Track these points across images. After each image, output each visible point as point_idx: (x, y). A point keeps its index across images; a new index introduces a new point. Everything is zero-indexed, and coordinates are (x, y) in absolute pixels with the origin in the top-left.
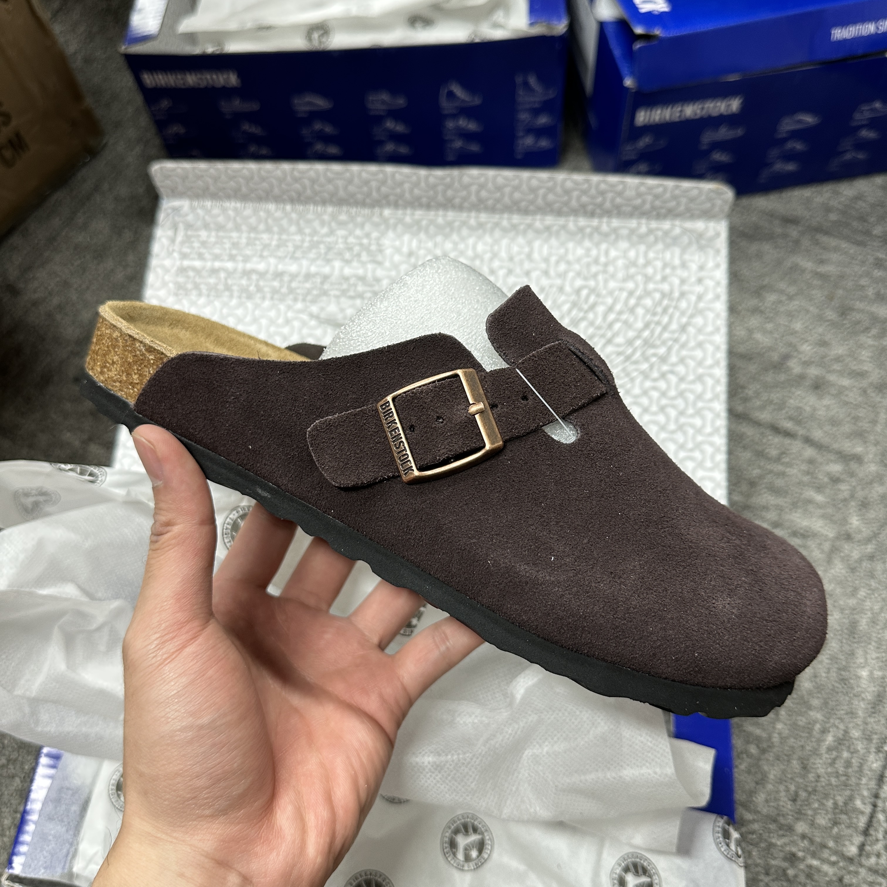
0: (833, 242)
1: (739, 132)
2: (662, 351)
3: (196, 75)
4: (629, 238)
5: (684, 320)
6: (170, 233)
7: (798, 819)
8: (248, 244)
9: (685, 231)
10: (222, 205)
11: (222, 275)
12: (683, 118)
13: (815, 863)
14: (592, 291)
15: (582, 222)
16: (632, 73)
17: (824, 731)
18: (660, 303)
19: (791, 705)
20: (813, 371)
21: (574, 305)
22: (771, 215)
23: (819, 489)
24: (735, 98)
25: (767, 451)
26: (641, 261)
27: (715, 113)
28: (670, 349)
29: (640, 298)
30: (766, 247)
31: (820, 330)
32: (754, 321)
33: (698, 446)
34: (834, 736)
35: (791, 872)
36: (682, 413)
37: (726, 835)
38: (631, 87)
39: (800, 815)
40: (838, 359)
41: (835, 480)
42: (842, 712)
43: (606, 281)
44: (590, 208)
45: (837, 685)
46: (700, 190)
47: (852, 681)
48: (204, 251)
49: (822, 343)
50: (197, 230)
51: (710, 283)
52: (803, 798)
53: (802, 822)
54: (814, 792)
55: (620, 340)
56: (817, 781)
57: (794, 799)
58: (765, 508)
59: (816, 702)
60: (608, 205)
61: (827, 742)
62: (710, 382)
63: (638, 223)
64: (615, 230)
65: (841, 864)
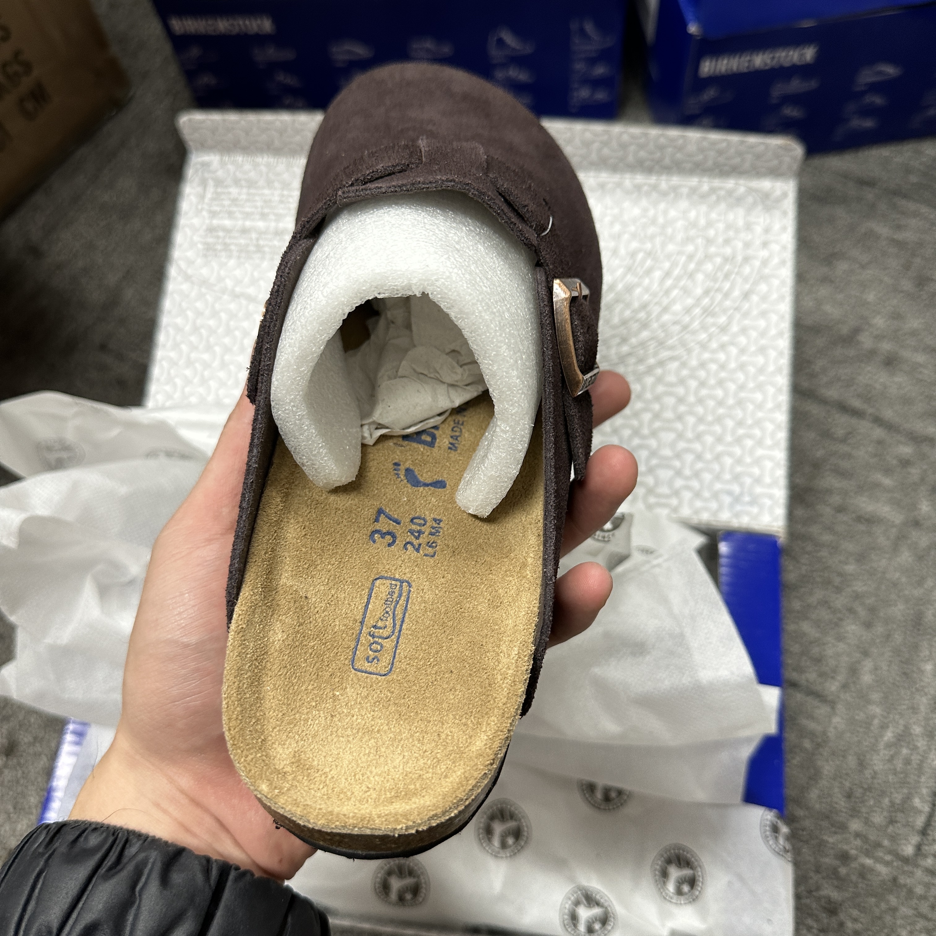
0: (912, 206)
1: (813, 84)
2: (722, 320)
3: (228, 20)
4: (689, 196)
5: (747, 287)
6: (200, 189)
7: (852, 816)
8: (281, 202)
9: (750, 190)
10: (253, 161)
11: (254, 235)
13: (868, 862)
14: (649, 254)
15: (640, 178)
16: (698, 19)
17: (884, 727)
18: (720, 268)
19: (849, 698)
20: (886, 346)
21: (629, 269)
22: (846, 176)
23: (888, 471)
24: (809, 46)
25: (832, 430)
26: (702, 222)
27: (787, 63)
28: (730, 319)
29: (700, 263)
30: (840, 212)
31: (895, 301)
32: (824, 291)
33: (758, 423)
34: (893, 732)
35: (843, 871)
36: (742, 387)
37: (775, 829)
38: (695, 33)
39: (854, 813)
40: (914, 333)
41: (905, 463)
42: (904, 707)
43: (663, 245)
44: (647, 163)
45: (898, 679)
46: (767, 146)
47: (915, 675)
48: (234, 209)
49: (897, 316)
50: (227, 187)
51: (775, 247)
52: (858, 795)
53: (856, 820)
54: (869, 789)
55: (677, 307)
56: (873, 778)
57: (849, 796)
58: (829, 491)
59: (875, 696)
60: (667, 161)
61: (886, 738)
62: (773, 354)
63: (700, 182)
64: (675, 189)
65: (895, 864)
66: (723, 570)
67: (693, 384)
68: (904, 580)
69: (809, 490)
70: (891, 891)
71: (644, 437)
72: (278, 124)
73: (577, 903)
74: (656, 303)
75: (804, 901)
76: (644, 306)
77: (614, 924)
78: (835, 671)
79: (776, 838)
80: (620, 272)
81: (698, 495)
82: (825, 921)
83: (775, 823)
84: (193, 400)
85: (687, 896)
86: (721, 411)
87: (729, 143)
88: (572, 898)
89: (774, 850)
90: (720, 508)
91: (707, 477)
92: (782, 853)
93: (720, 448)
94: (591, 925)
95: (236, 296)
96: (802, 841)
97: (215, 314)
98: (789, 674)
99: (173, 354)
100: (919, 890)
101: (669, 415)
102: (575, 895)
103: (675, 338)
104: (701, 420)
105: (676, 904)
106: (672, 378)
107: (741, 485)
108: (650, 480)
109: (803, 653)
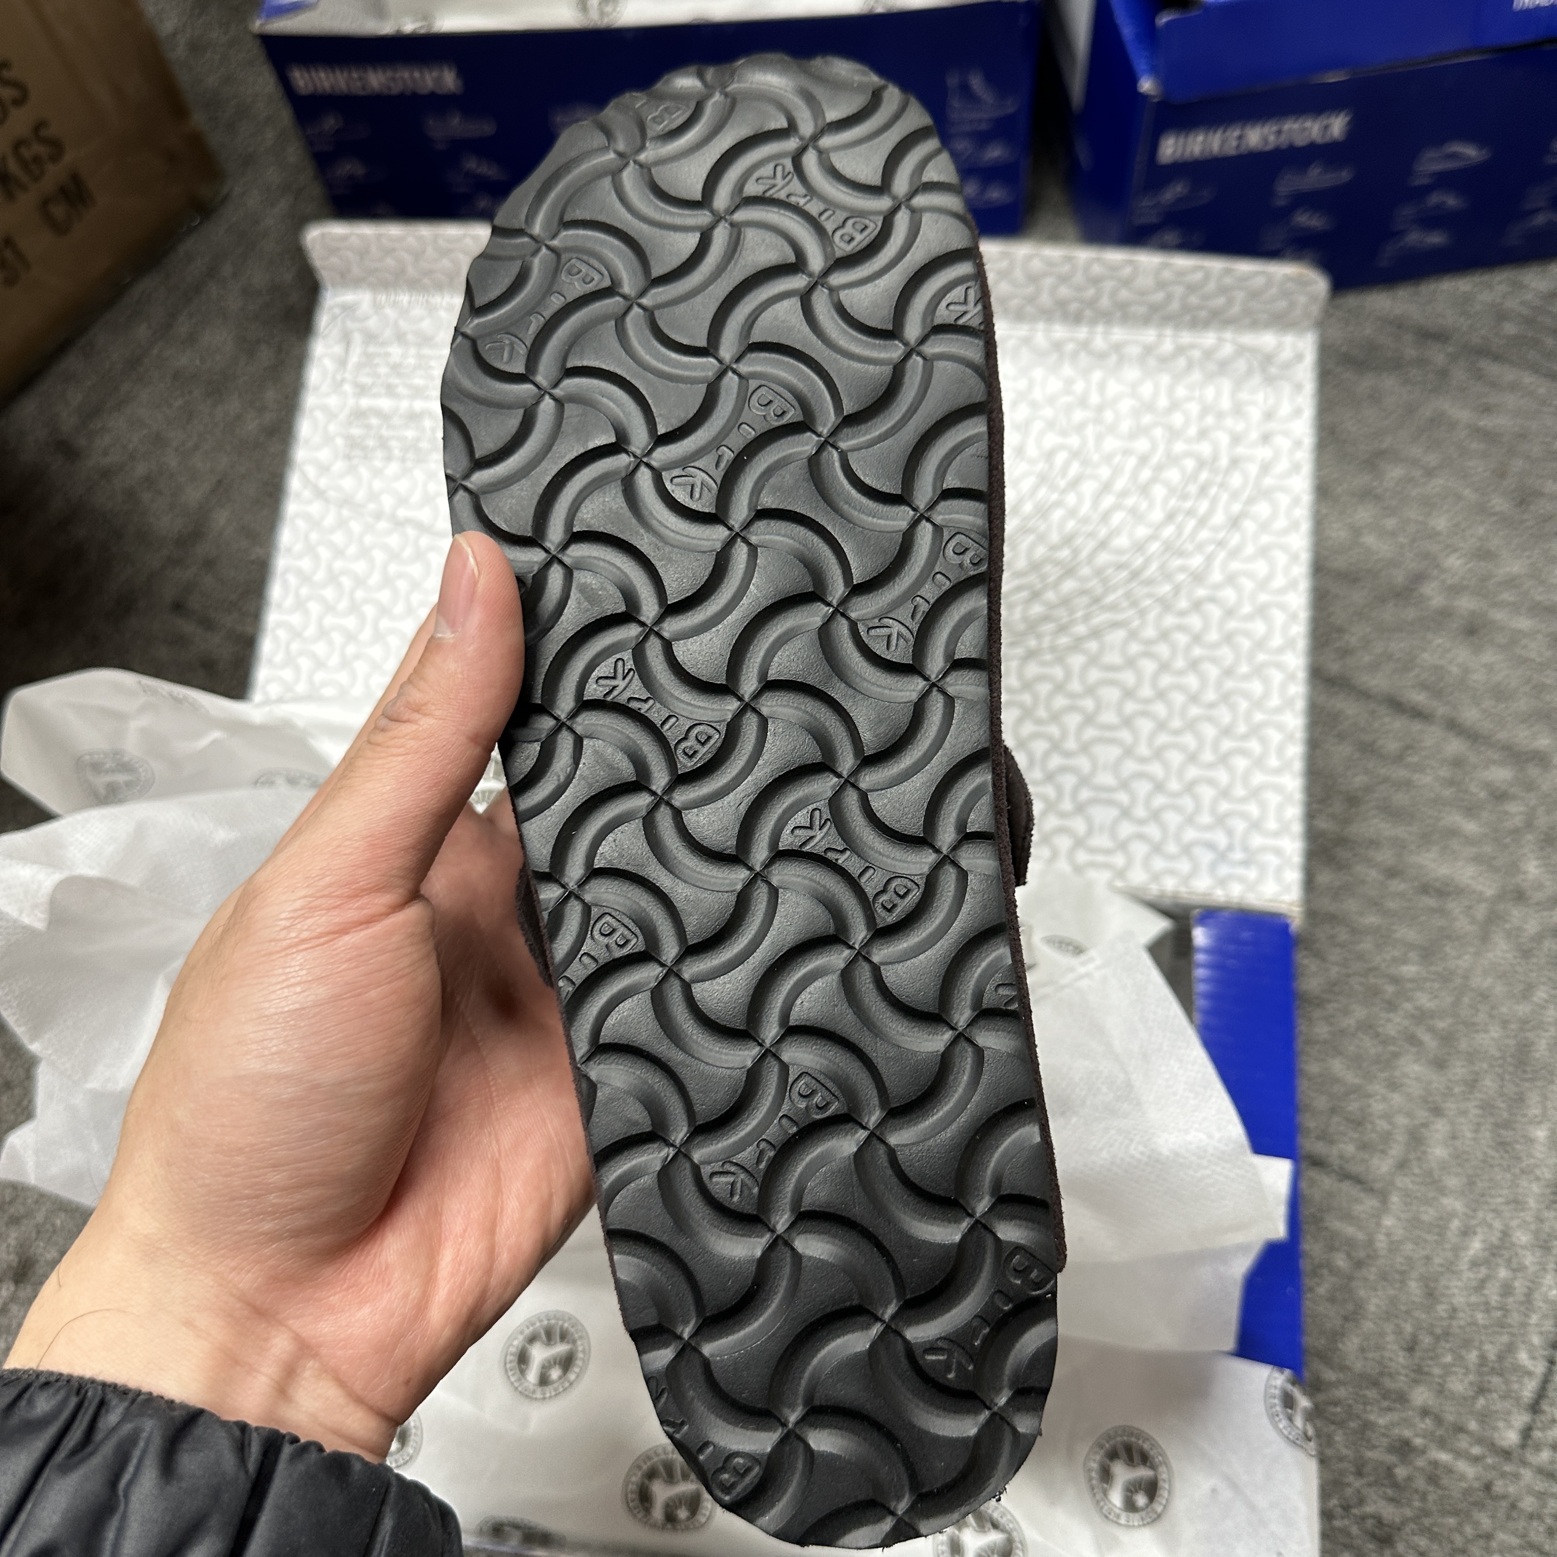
0: (1509, 374)
1: (1345, 175)
2: (1196, 561)
4: (1141, 361)
5: (1236, 508)
6: (338, 349)
7: (1416, 1382)
9: (1242, 350)
10: (427, 301)
12: (1243, 150)
13: (1444, 1457)
14: (1075, 454)
15: (1060, 331)
16: (1154, 70)
17: (1467, 1232)
18: (1194, 477)
19: (1410, 1186)
20: (1466, 604)
21: (1043, 479)
22: (1399, 325)
23: (1471, 811)
25: (1380, 742)
26: (1163, 402)
27: (1300, 141)
28: (1209, 559)
29: (1159, 469)
30: (1389, 382)
31: (1481, 531)
32: (1364, 514)
33: (1255, 731)
34: (1484, 1241)
35: (1401, 1472)
36: (1228, 673)
37: (1288, 1402)
38: (1153, 93)
39: (1419, 1374)
40: (1511, 583)
41: (1499, 796)
42: (1500, 1200)
43: (1099, 438)
44: (1073, 307)
45: (1492, 1153)
46: (1269, 277)
47: (1518, 1147)
48: (396, 381)
49: (1484, 554)
50: (384, 344)
51: (1283, 443)
52: (1426, 1346)
53: (1422, 1388)
54: (1446, 1334)
55: (1122, 541)
56: (1451, 1317)
57: (1411, 1348)
58: (1374, 843)
59: (1454, 1182)
60: (1105, 302)
61: (1471, 1252)
62: (1279, 617)
63: (1160, 336)
64: (1117, 348)
65: (1489, 1461)
66: (1200, 974)
67: (1149, 666)
68: (1499, 989)
69: (1342, 841)
70: (1480, 1505)
71: (1068, 754)
72: (468, 241)
74: (1088, 535)
75: (1337, 1523)
76: (1068, 540)
78: (1387, 1138)
79: (1290, 1419)
80: (1029, 484)
81: (1157, 849)
84: (328, 692)
85: (1143, 1514)
86: (1195, 711)
87: (1207, 272)
89: (1288, 1438)
90: (1195, 871)
91: (1172, 819)
93: (1193, 772)
95: (399, 524)
96: (1333, 1423)
97: (365, 553)
98: (1308, 1144)
99: (294, 619)
100: (1528, 1503)
101: (1109, 717)
103: (1120, 592)
104: (1162, 726)
106: (1113, 658)
107: (1230, 833)
108: (1079, 825)
109: (1333, 1111)
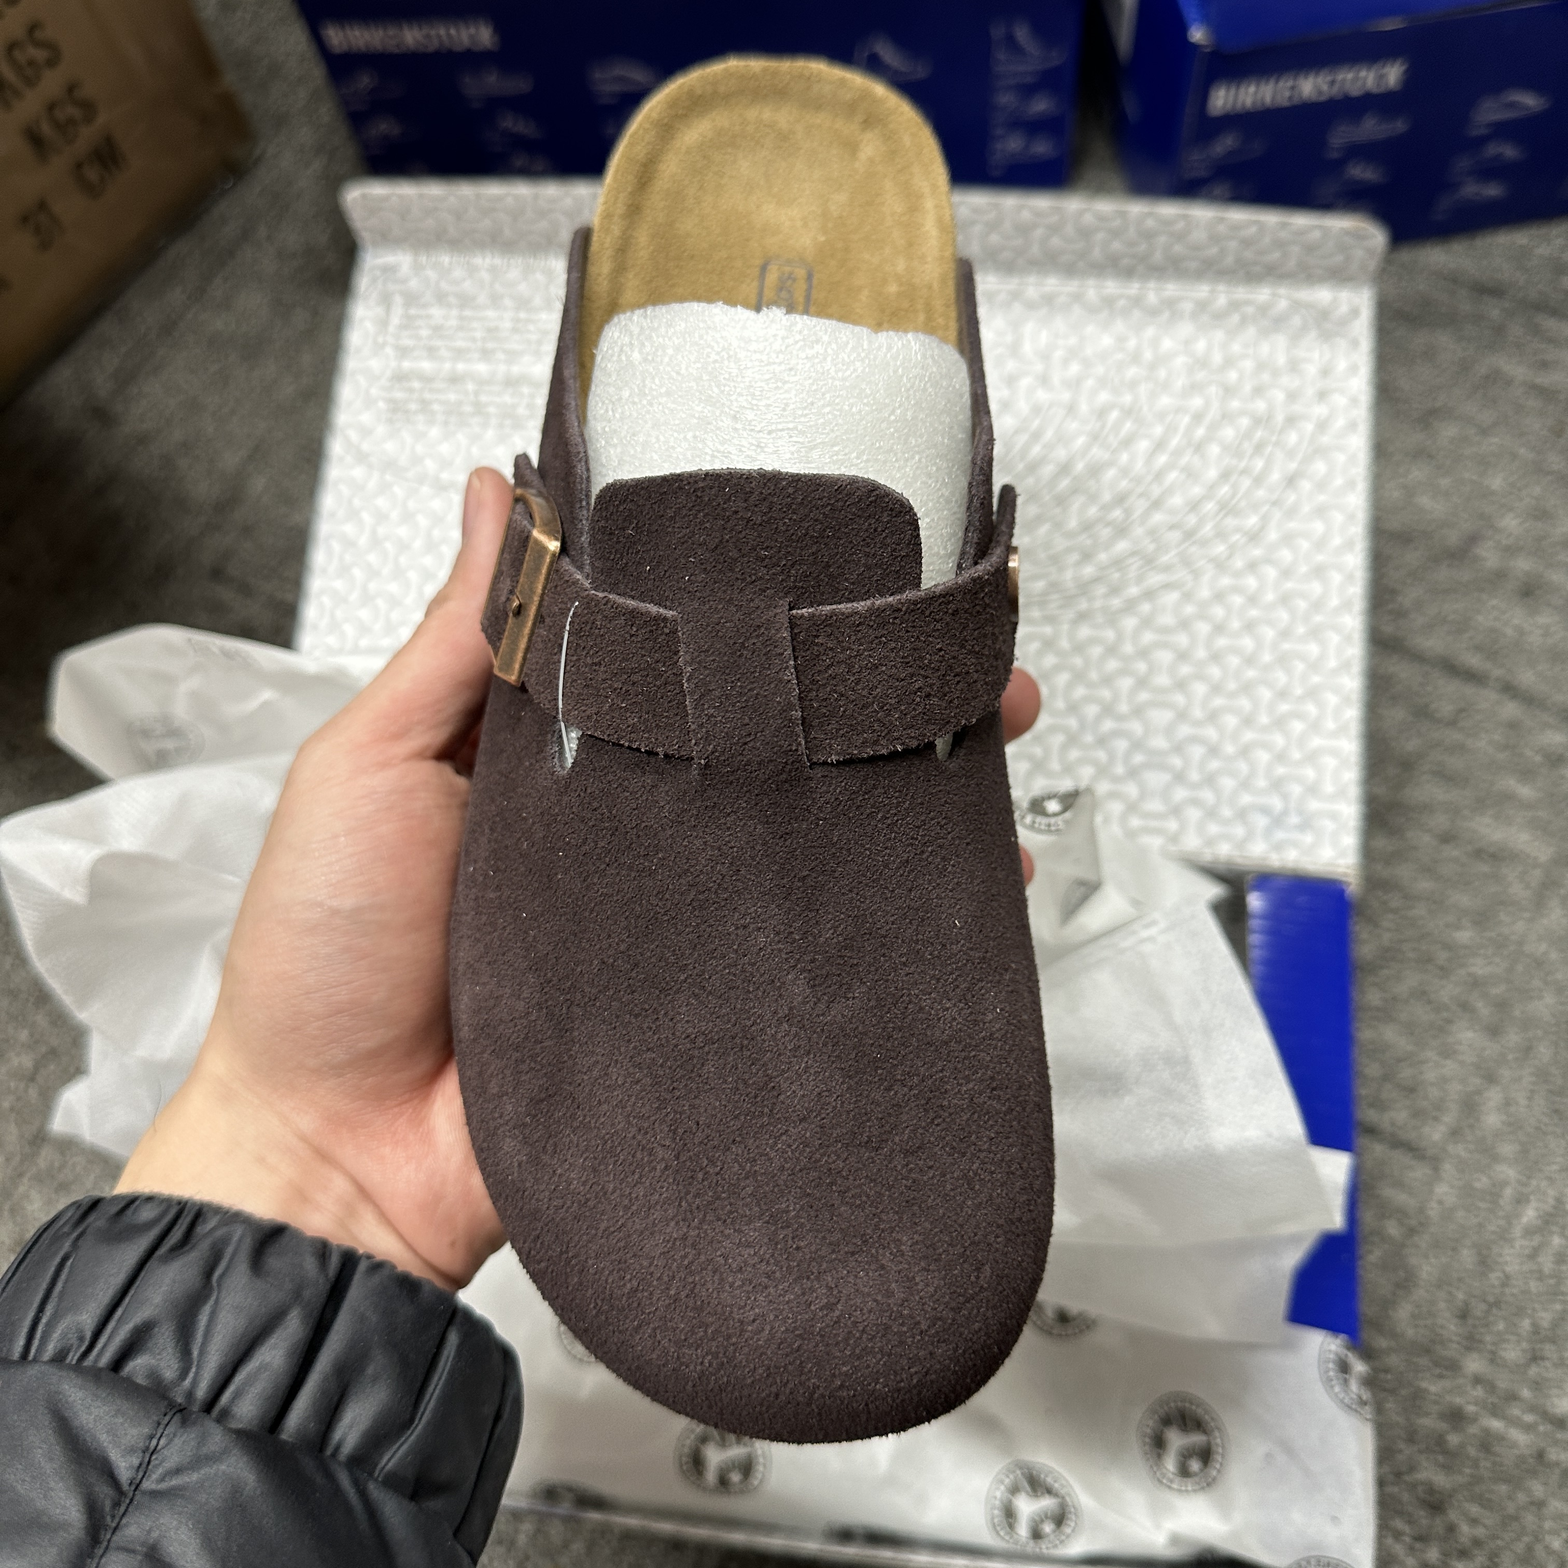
1: (1400, 126)
2: (1252, 521)
4: (1194, 316)
5: (1293, 466)
6: (380, 311)
7: (1468, 1349)
8: (515, 330)
9: (1297, 305)
10: (468, 262)
11: (470, 387)
12: (1296, 101)
13: (1496, 1425)
14: (1128, 412)
15: (1111, 286)
16: (1206, 19)
17: (1521, 1200)
18: (1248, 435)
19: (1463, 1154)
20: (1523, 565)
21: (1095, 437)
22: (1454, 279)
23: (1527, 774)
25: (1433, 706)
26: (1217, 358)
27: (1355, 91)
28: (1265, 520)
29: (1214, 427)
30: (1444, 340)
31: (1537, 490)
32: (1418, 473)
33: (1313, 694)
34: (1537, 1209)
35: (1453, 1439)
36: (1285, 634)
37: (1344, 1368)
38: (1203, 43)
39: (1472, 1343)
41: (1556, 760)
42: (1555, 1167)
43: (1153, 397)
44: (1126, 261)
45: (1546, 1120)
46: (1326, 231)
48: (438, 343)
49: (1541, 514)
50: (425, 306)
51: (1340, 400)
52: (1478, 1313)
53: (1475, 1355)
54: (1497, 1304)
55: (1177, 500)
56: (1504, 1285)
57: (1463, 1315)
58: (1428, 808)
59: (1508, 1149)
60: (1158, 257)
61: (1525, 1220)
62: (1336, 578)
63: (1212, 292)
64: (1170, 304)
65: (1541, 1428)
66: (1255, 939)
67: (1203, 628)
68: (1554, 955)
69: (1394, 806)
70: (1533, 1473)
71: (1121, 718)
72: (510, 200)
73: (1014, 1490)
74: (1141, 495)
75: (1391, 1491)
76: (1120, 499)
77: (1076, 1524)
78: (1439, 1107)
80: (1081, 441)
81: (1211, 813)
82: (1424, 1522)
83: (1343, 1357)
85: (1196, 1479)
86: (1251, 673)
87: (1262, 226)
88: (1007, 1481)
90: (1250, 835)
91: (1228, 783)
92: (1355, 1407)
93: (1249, 736)
94: (1037, 1525)
96: (1385, 1390)
97: (408, 517)
98: (1363, 1113)
99: (338, 584)
101: (1163, 680)
102: (1011, 1476)
103: (1173, 553)
104: (1216, 689)
105: (1180, 1491)
106: (1167, 619)
107: (1285, 797)
108: (1132, 790)
109: (1386, 1078)
